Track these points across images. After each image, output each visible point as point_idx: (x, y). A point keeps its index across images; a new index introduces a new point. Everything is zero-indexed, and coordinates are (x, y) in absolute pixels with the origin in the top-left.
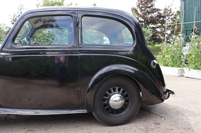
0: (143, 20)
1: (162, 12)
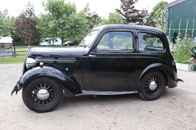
0: (126, 19)
1: (140, 13)
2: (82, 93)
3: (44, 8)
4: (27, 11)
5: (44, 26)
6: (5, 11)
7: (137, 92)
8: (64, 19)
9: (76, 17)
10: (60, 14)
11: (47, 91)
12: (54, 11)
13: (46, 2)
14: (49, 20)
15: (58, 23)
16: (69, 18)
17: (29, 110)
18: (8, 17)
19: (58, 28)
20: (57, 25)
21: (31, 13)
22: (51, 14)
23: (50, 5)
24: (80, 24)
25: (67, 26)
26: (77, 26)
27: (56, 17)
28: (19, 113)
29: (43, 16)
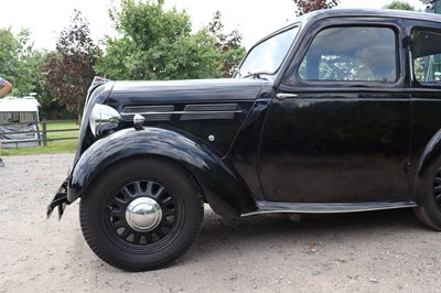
2: (256, 209)
3: (113, 23)
4: (73, 32)
5: (114, 66)
6: (22, 33)
7: (413, 204)
8: (162, 49)
9: (192, 42)
10: (151, 38)
11: (155, 202)
12: (137, 30)
13: (120, 10)
14: (125, 54)
15: (148, 60)
16: (175, 45)
17: (102, 262)
18: (30, 48)
19: (147, 72)
20: (146, 64)
21: (83, 38)
22: (131, 39)
23: (129, 16)
24: (200, 60)
25: (170, 66)
26: (195, 64)
27: (142, 46)
28: (69, 273)
29: (110, 42)
